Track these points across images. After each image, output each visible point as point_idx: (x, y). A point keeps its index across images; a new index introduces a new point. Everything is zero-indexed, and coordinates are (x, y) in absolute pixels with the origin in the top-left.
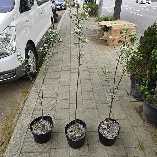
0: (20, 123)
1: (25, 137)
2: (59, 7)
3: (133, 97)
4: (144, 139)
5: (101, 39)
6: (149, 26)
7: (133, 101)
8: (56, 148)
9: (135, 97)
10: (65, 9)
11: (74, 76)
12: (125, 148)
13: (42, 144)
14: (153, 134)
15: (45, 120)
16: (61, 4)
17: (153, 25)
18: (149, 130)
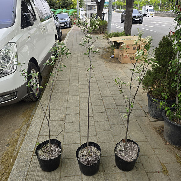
0: (23, 150)
1: (30, 165)
2: (63, 25)
3: (152, 116)
4: (167, 162)
5: (112, 56)
6: (164, 36)
7: (152, 121)
8: (66, 177)
9: (155, 117)
10: (70, 27)
11: (84, 97)
12: (146, 172)
13: (50, 173)
14: (177, 156)
15: (53, 144)
16: (66, 22)
17: (168, 35)
18: (172, 152)
